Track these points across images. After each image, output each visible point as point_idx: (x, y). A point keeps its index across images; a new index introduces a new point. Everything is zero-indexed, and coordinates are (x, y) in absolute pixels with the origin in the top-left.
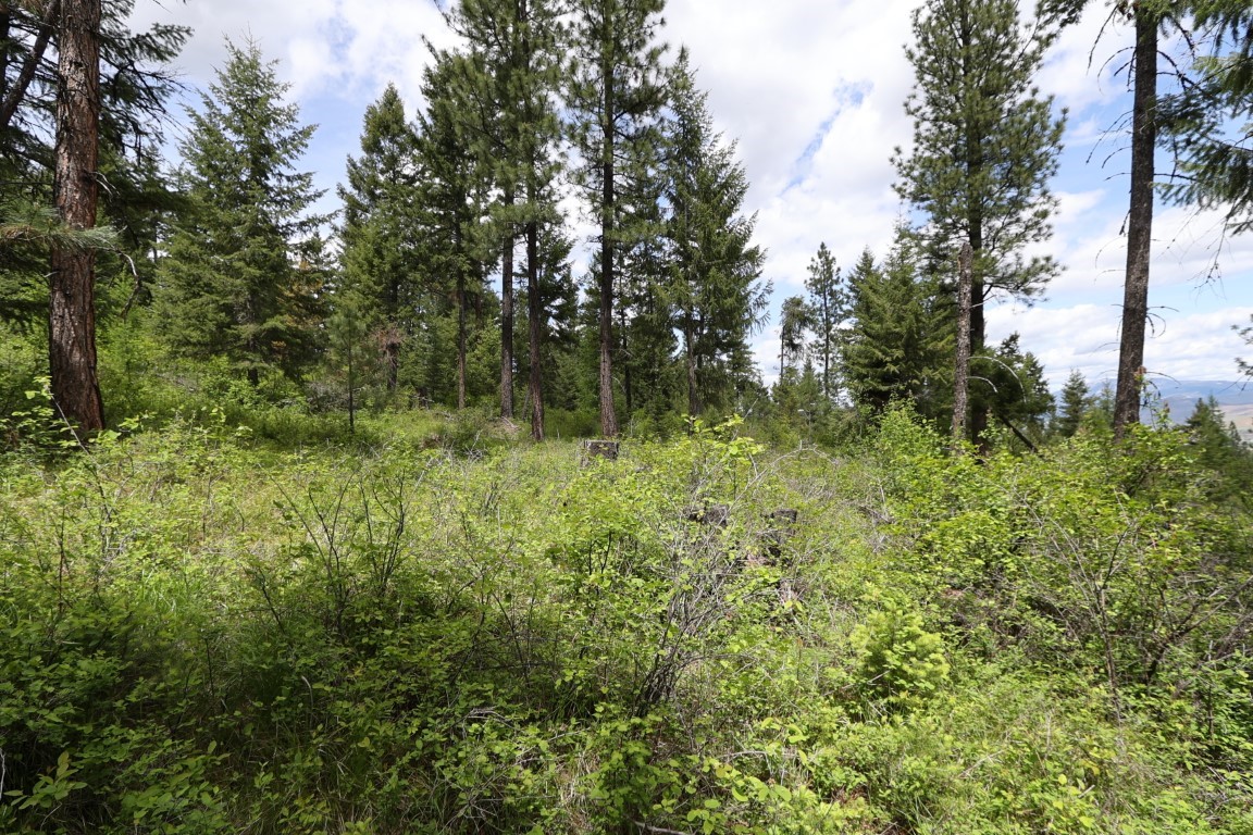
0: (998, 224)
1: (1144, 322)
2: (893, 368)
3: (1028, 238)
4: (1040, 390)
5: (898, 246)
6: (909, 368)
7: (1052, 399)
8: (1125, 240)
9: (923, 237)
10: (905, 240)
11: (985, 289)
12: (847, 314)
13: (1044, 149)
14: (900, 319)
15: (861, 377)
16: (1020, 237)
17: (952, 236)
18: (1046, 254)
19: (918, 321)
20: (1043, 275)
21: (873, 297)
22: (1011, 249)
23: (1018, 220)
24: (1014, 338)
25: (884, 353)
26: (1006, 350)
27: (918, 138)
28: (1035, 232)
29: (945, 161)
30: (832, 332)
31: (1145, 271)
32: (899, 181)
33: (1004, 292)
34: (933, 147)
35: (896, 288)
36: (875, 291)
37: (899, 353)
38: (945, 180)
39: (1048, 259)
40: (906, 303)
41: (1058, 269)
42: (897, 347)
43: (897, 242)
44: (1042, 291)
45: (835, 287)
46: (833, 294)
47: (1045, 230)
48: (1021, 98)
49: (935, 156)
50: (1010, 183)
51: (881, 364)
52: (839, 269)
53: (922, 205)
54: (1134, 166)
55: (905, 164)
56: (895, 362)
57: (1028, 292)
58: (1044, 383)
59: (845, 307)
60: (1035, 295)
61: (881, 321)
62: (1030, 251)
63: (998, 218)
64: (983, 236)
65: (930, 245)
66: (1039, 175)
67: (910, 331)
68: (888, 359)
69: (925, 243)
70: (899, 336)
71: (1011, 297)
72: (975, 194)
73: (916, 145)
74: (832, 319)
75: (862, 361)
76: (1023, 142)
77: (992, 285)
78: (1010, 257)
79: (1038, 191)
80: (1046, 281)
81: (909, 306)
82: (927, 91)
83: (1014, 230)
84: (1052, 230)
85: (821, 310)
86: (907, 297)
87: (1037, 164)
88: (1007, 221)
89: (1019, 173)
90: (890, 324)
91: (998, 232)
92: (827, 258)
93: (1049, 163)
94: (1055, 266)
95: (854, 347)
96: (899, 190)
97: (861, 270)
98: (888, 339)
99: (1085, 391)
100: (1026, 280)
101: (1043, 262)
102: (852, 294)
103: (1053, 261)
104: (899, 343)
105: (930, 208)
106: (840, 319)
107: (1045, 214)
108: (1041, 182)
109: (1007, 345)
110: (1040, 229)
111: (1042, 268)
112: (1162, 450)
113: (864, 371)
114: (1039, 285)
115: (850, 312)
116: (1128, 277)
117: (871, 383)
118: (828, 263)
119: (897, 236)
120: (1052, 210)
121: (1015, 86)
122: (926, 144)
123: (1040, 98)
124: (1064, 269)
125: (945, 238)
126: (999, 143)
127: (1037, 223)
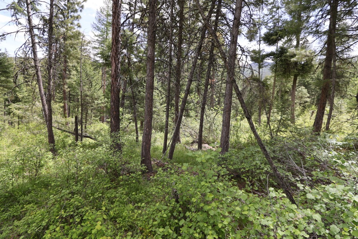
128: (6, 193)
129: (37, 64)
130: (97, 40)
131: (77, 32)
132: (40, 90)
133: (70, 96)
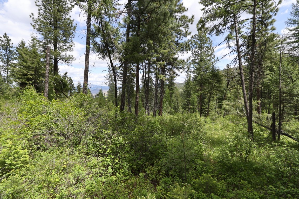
0: (61, 45)
1: (88, 73)
2: (30, 77)
3: (68, 50)
4: (72, 86)
5: (32, 42)
6: (36, 77)
7: (75, 88)
8: (85, 56)
9: (41, 42)
10: (35, 41)
11: (58, 60)
12: (15, 58)
13: (72, 31)
14: (33, 63)
15: (19, 78)
16: (66, 49)
17: (49, 44)
18: (72, 55)
19: (39, 64)
20: (71, 59)
21: (24, 55)
22: (64, 52)
23: (66, 45)
24: (66, 73)
25: (27, 72)
26: (65, 76)
27: (39, 13)
28: (69, 49)
29: (47, 23)
30: (10, 63)
31: (88, 63)
32: (33, 24)
33: (62, 61)
34: (44, 18)
35: (31, 54)
36: (24, 53)
37: (33, 73)
38: (47, 29)
39: (72, 56)
40: (35, 59)
41: (74, 59)
42: (32, 71)
43: (32, 41)
44: (71, 63)
45: (11, 49)
46: (10, 51)
47: (72, 49)
48: (68, 17)
49: (44, 21)
50: (64, 35)
51: (26, 75)
52: (12, 44)
53: (40, 33)
54: (87, 41)
55: (35, 19)
56: (32, 75)
57: (68, 63)
58: (73, 84)
59: (15, 56)
60: (69, 64)
61: (26, 62)
62: (68, 53)
63: (61, 43)
64: (58, 47)
65: (43, 45)
66: (71, 36)
67: (36, 67)
68: (29, 74)
69: (41, 44)
70: (33, 68)
71: (64, 63)
72: (55, 35)
73: (39, 15)
74: (10, 59)
75: (20, 73)
76: (67, 27)
77: (59, 59)
78: (64, 53)
79: (70, 40)
80: (72, 61)
81: (36, 60)
82: (42, 2)
83: (65, 47)
84: (73, 50)
85: (5, 55)
86: (35, 57)
87: (70, 34)
88: (63, 45)
89: (66, 34)
90: (29, 64)
91: (61, 47)
92: (7, 39)
93: (73, 35)
94: (74, 58)
95: (17, 69)
96: (33, 26)
97: (20, 46)
98: (29, 68)
99: (81, 86)
100: (67, 60)
101: (71, 57)
102: (17, 52)
103: (74, 57)
104: (33, 70)
105: (43, 34)
106: (13, 60)
107: (72, 46)
108: (71, 38)
109: (65, 74)
110: (71, 49)
111: (71, 58)
112: (86, 98)
113: (20, 77)
114: (71, 62)
115: (16, 58)
116: (85, 63)
117: (23, 81)
118: (8, 41)
119: (32, 39)
120: (73, 45)
121: (66, 13)
122: (41, 17)
123: (72, 19)
124: (76, 59)
125: (47, 44)
126: (62, 25)
127: (70, 47)
128: (229, 164)
129: (241, 72)
130: (293, 34)
131: (271, 35)
132: (243, 91)
133: (261, 93)
